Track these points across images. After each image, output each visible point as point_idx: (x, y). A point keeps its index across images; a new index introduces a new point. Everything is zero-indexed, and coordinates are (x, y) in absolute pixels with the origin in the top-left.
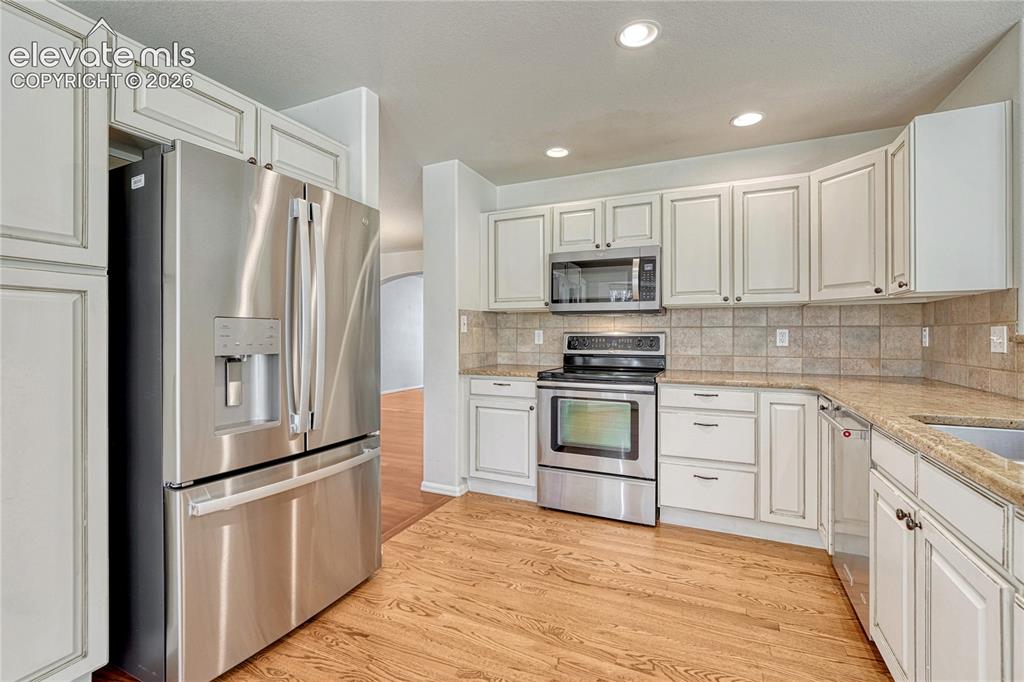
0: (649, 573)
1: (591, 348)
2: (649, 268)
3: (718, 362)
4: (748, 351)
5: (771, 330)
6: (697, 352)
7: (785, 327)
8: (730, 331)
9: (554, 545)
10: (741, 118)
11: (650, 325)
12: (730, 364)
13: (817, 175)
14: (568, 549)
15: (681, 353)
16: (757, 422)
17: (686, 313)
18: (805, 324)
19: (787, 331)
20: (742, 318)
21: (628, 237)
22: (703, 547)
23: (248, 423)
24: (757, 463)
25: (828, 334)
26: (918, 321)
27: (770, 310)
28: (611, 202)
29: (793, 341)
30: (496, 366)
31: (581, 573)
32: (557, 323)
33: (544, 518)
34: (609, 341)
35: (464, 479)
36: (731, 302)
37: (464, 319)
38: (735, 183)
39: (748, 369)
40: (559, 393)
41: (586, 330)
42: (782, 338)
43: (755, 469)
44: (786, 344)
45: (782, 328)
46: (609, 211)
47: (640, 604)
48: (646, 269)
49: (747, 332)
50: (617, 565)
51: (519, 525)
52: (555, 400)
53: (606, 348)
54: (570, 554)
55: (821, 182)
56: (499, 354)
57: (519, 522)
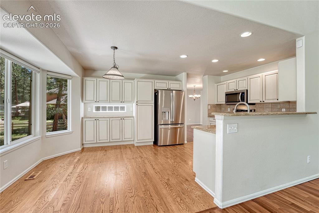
5: (281, 109)
7: (285, 108)
8: (270, 109)
20: (273, 106)
21: (241, 87)
23: (166, 119)
28: (238, 80)
32: (231, 107)
36: (262, 102)
37: (209, 106)
38: (263, 73)
46: (237, 81)
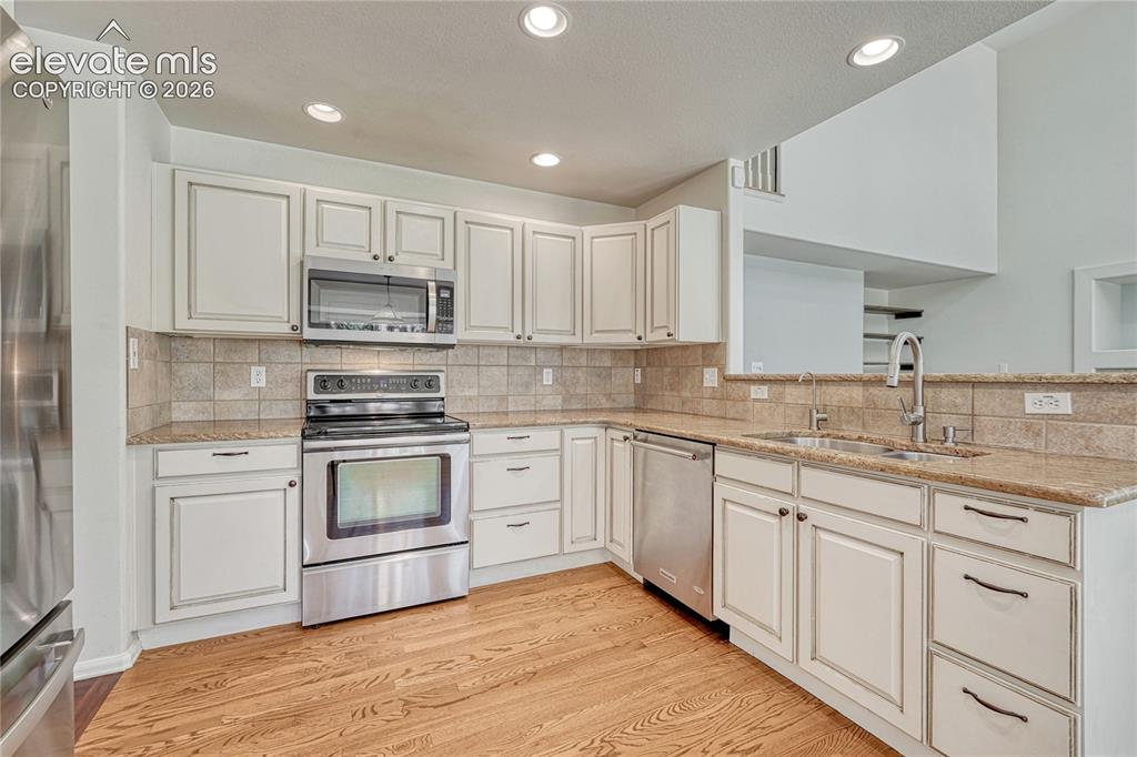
0: (510, 649)
1: (350, 391)
2: (447, 295)
3: (495, 402)
4: (520, 389)
5: (539, 368)
6: (473, 392)
7: (550, 367)
8: (505, 370)
9: (376, 670)
10: (540, 156)
11: (424, 361)
12: (505, 405)
13: (589, 230)
14: (401, 666)
15: (459, 394)
16: (561, 457)
17: (464, 349)
18: (565, 364)
19: (551, 370)
20: (517, 357)
21: (414, 253)
22: (527, 599)
24: (561, 500)
25: (579, 373)
26: (632, 363)
27: (538, 350)
28: (393, 204)
29: (555, 380)
30: (170, 425)
31: (446, 687)
32: (290, 356)
33: (326, 640)
34: (373, 383)
35: (134, 633)
36: (521, 341)
37: (135, 343)
38: (527, 220)
39: (521, 409)
40: (337, 456)
41: (339, 367)
42: (548, 376)
43: (558, 505)
44: (551, 383)
45: (546, 367)
46: (391, 215)
47: (535, 687)
48: (442, 295)
49: (520, 371)
50: (472, 657)
51: (297, 667)
52: (333, 466)
53: (373, 391)
54: (408, 671)
55: (593, 238)
56: (174, 405)
57: (290, 663)
